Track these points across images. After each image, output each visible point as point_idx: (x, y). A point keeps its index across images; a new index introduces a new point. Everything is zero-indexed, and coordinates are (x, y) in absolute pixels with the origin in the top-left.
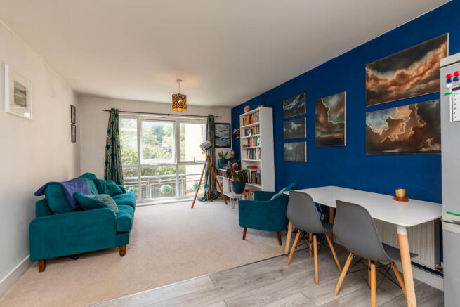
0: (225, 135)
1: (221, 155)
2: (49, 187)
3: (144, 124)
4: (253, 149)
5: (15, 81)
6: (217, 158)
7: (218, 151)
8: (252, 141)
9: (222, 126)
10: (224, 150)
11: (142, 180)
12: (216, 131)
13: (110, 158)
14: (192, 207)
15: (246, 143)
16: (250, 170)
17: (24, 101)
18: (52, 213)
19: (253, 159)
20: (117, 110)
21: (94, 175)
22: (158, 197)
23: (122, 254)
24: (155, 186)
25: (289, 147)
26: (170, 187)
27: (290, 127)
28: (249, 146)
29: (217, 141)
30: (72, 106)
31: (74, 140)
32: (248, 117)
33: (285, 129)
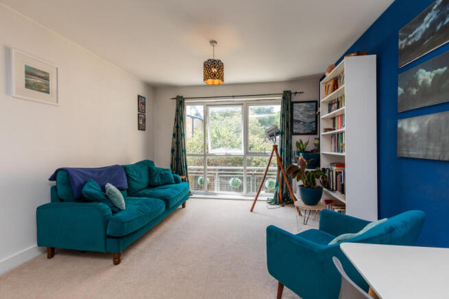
0: (309, 117)
1: (298, 144)
2: (59, 173)
3: (211, 109)
4: (338, 134)
5: (26, 66)
6: (295, 149)
7: (296, 139)
8: (338, 121)
9: (304, 105)
10: (304, 139)
11: (209, 170)
12: (295, 112)
13: (175, 146)
14: (252, 211)
15: (331, 126)
16: (335, 168)
17: (46, 87)
18: (62, 200)
19: (338, 151)
20: (182, 97)
21: (153, 162)
22: (227, 190)
23: (117, 263)
24: (223, 177)
25: (411, 127)
26: (240, 181)
27: (414, 83)
28: (334, 130)
29: (295, 126)
30: (139, 96)
31: (141, 127)
32: (331, 83)
33: (400, 90)
